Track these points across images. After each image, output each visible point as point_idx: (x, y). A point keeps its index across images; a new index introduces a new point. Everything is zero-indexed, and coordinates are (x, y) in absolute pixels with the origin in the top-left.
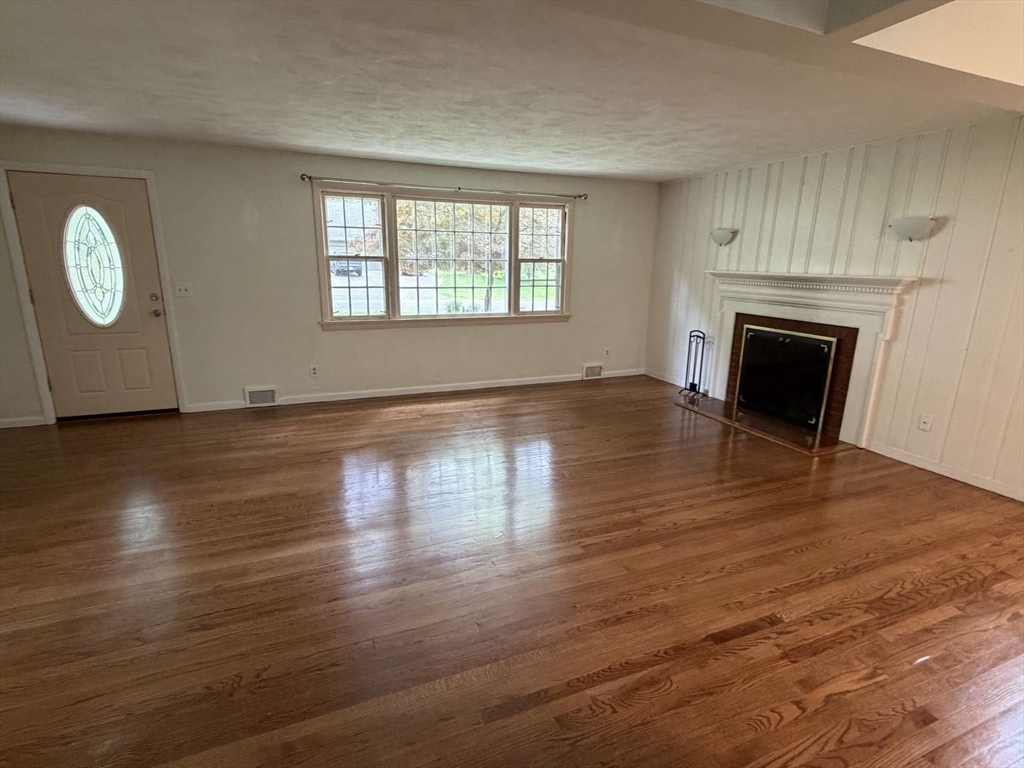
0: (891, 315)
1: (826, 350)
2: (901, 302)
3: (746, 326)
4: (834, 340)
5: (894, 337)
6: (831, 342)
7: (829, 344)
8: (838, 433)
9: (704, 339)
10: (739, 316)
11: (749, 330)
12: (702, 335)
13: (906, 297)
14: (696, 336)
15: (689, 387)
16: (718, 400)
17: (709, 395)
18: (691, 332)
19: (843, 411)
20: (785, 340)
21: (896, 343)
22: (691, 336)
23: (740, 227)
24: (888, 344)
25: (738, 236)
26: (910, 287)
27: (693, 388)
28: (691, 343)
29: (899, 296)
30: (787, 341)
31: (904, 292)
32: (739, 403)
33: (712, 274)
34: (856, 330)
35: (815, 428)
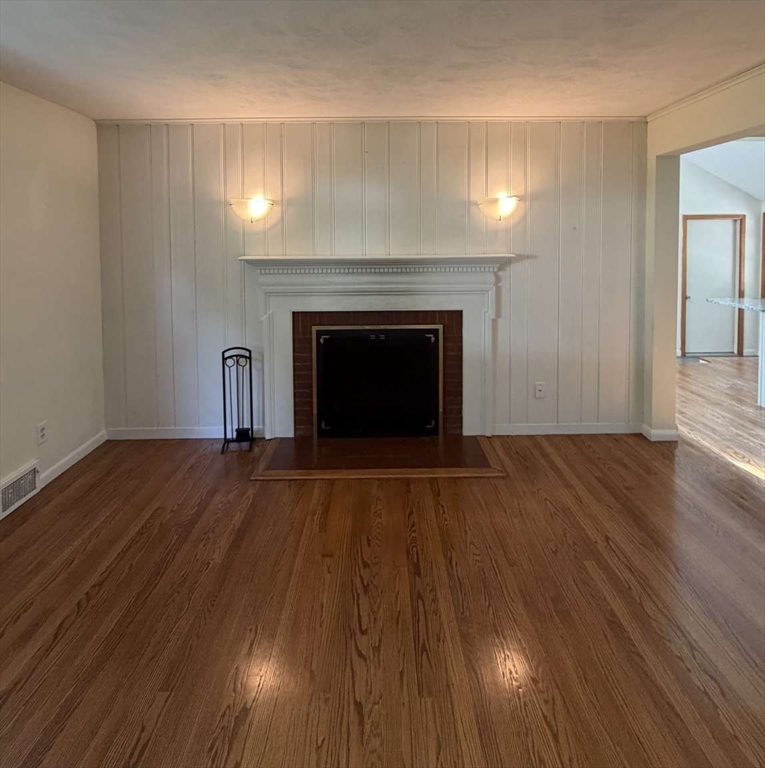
0: (492, 294)
1: (433, 339)
2: (498, 279)
3: (315, 329)
4: (440, 327)
5: (498, 314)
6: (437, 330)
7: (435, 332)
8: (461, 427)
9: (250, 358)
10: (297, 316)
11: (319, 333)
12: (247, 354)
13: (501, 273)
14: (236, 356)
15: (235, 436)
16: (282, 439)
17: (267, 437)
18: (223, 353)
19: (461, 403)
20: (378, 337)
21: (500, 321)
22: (224, 359)
23: (279, 198)
24: (494, 322)
25: (278, 209)
26: (504, 263)
27: (243, 435)
28: (227, 369)
29: (495, 273)
30: (382, 337)
31: (500, 269)
32: (321, 433)
33: (249, 262)
34: (460, 313)
35: (435, 432)
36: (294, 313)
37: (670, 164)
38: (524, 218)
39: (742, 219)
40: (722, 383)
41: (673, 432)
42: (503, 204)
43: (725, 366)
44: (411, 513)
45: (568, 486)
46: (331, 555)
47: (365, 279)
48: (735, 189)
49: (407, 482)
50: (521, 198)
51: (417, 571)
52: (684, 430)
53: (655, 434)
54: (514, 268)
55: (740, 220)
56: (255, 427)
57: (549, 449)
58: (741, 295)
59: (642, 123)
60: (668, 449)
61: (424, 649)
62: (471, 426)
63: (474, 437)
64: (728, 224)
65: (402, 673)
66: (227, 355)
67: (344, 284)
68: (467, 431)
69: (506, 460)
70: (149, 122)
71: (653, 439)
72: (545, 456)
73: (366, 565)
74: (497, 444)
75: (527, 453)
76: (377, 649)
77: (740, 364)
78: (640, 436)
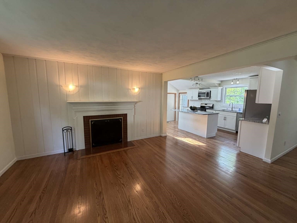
0: (134, 109)
1: (121, 121)
2: (135, 106)
3: (90, 120)
4: (122, 118)
7: (121, 119)
9: (71, 129)
12: (71, 128)
13: (135, 105)
14: (67, 129)
15: (68, 151)
16: (82, 150)
17: (77, 150)
18: (63, 129)
19: (127, 134)
20: (107, 121)
21: (135, 115)
22: (63, 130)
23: (78, 85)
24: (134, 116)
25: (78, 88)
26: (136, 103)
27: (71, 150)
28: (64, 133)
29: (134, 105)
30: (109, 121)
31: (135, 104)
32: (93, 146)
33: (69, 103)
34: (127, 114)
35: (122, 141)
36: (84, 116)
37: (166, 83)
38: (140, 92)
39: (176, 94)
40: (173, 126)
41: (166, 134)
42: (136, 89)
43: (173, 123)
44: (121, 157)
45: (150, 146)
46: (107, 167)
47: (104, 107)
48: (175, 88)
49: (118, 151)
50: (139, 88)
51: (126, 164)
52: (167, 134)
53: (163, 135)
54: (138, 103)
55: (175, 94)
56: (73, 148)
57: (145, 141)
58: (175, 109)
59: (162, 74)
60: (165, 137)
61: (131, 174)
62: (129, 139)
63: (130, 141)
64: (174, 95)
65: (129, 178)
66: (64, 129)
67: (101, 108)
68: (128, 140)
69: (138, 144)
70: (27, 57)
71: (163, 136)
72: (144, 142)
73: (115, 166)
74: (135, 142)
75: (141, 142)
76: (123, 177)
77: (175, 122)
78: (161, 136)
